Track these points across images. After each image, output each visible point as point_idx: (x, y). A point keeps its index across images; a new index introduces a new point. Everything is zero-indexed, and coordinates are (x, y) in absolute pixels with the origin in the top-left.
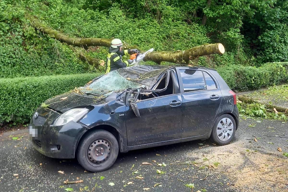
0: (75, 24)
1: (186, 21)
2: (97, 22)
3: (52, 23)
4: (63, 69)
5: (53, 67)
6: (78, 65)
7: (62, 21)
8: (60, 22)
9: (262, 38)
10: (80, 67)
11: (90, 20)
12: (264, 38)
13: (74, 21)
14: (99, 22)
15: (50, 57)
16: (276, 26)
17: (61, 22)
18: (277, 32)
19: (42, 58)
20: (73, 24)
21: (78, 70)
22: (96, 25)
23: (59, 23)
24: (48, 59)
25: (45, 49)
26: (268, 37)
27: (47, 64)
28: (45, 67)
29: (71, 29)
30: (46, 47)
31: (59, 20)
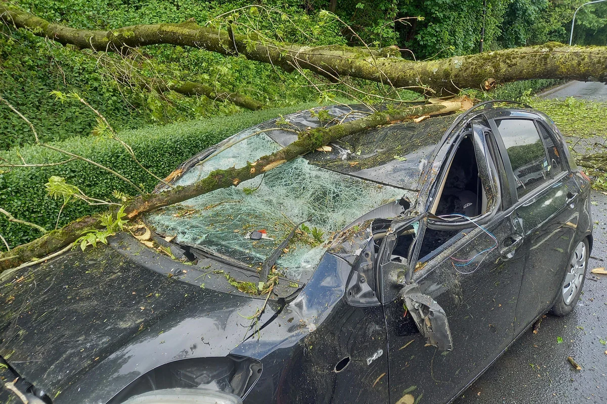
0: (91, 13)
1: (303, 7)
2: (137, 9)
3: (40, 10)
4: (81, 111)
5: (56, 107)
6: (115, 98)
7: (62, 7)
8: (56, 8)
9: (422, 37)
10: (119, 103)
11: (123, 6)
12: (427, 38)
13: (89, 7)
14: (143, 10)
15: (45, 85)
16: (444, 15)
17: (58, 8)
18: (446, 26)
19: (26, 89)
20: (87, 13)
21: (114, 110)
22: (135, 15)
23: (56, 10)
24: (42, 89)
25: (31, 68)
26: (433, 35)
27: (40, 103)
28: (38, 107)
29: (85, 22)
30: (31, 63)
31: (55, 4)
